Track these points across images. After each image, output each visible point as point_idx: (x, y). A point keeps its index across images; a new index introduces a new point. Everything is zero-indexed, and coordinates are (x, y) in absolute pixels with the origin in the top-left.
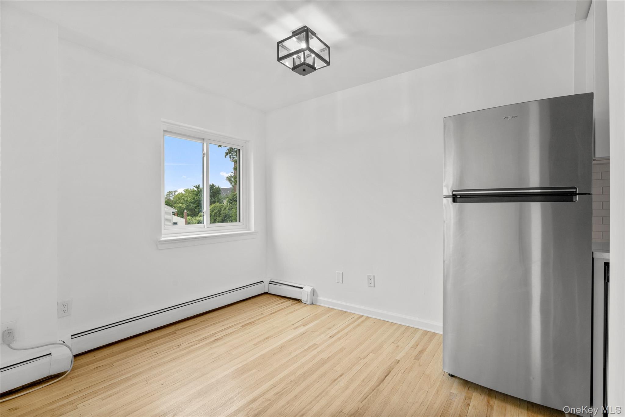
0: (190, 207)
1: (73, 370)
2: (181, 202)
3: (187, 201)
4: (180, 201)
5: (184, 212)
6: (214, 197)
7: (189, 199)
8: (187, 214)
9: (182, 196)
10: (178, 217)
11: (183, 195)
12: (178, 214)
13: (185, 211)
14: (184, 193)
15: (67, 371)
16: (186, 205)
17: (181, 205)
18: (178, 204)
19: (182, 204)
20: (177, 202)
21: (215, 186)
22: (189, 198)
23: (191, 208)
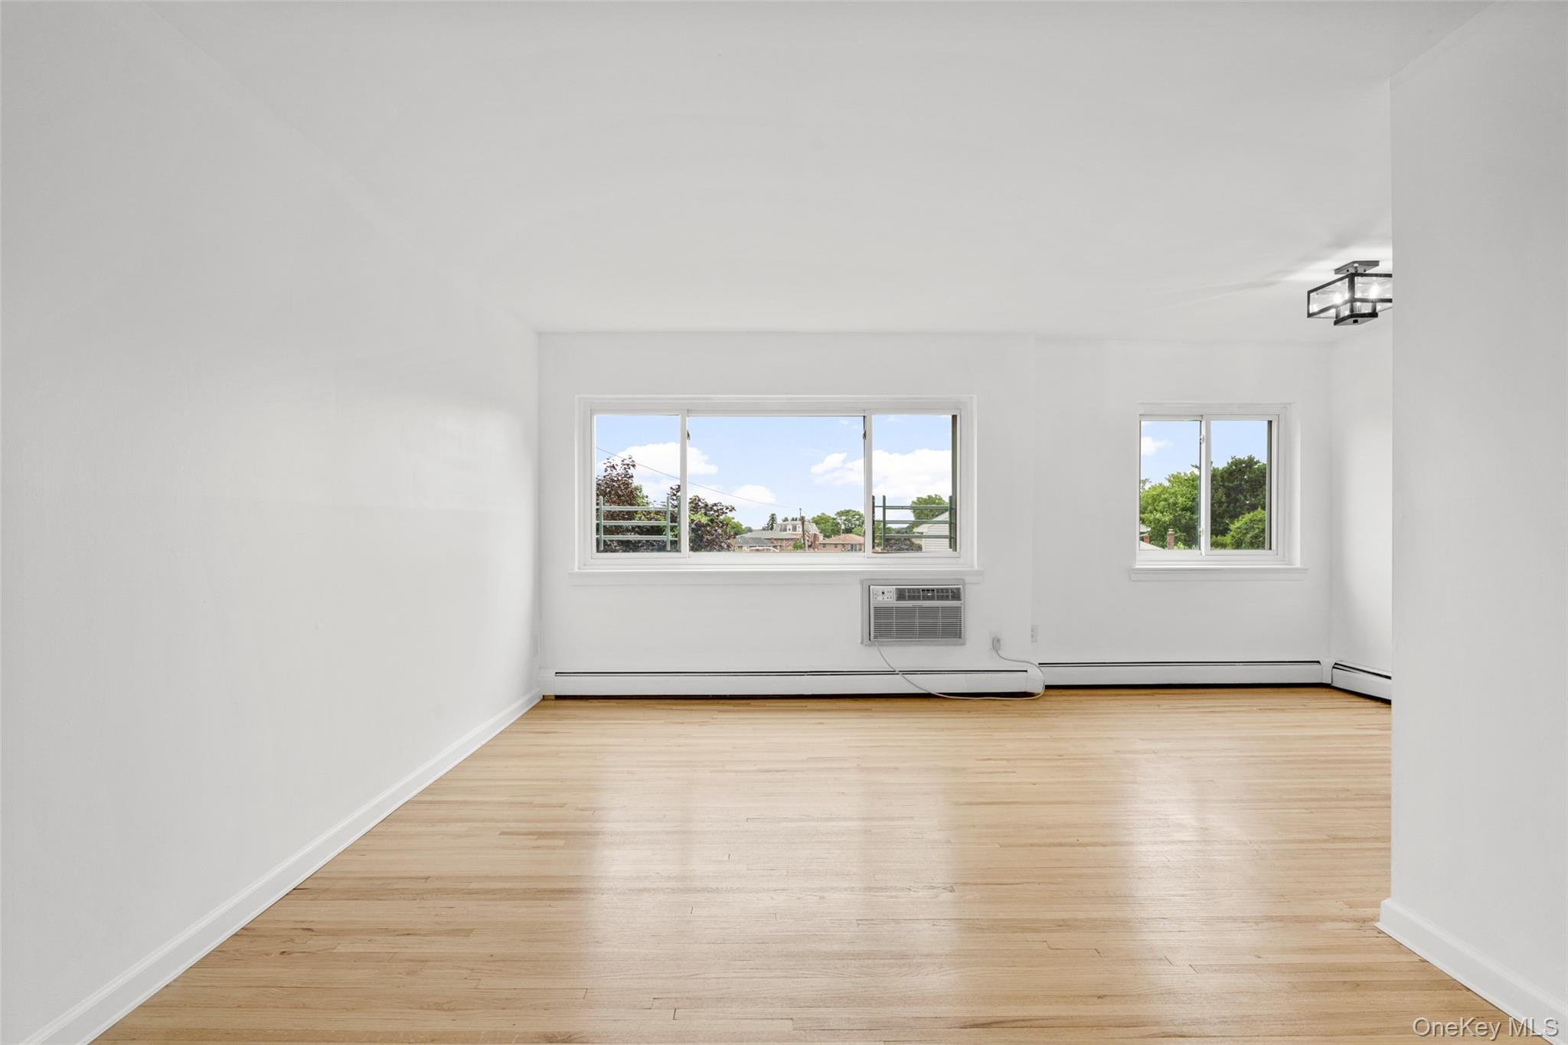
0: (1183, 521)
1: (1044, 695)
2: (1158, 508)
3: (1175, 504)
4: (1157, 505)
5: (1166, 533)
6: (1254, 492)
7: (1181, 500)
8: (1176, 538)
9: (1163, 491)
10: (1153, 544)
11: (1165, 490)
12: (1150, 537)
13: (1171, 531)
14: (1167, 484)
15: (1039, 694)
16: (1171, 517)
17: (1158, 515)
18: (1151, 512)
19: (1162, 513)
20: (1150, 508)
21: (1258, 462)
22: (1182, 497)
23: (1186, 523)
